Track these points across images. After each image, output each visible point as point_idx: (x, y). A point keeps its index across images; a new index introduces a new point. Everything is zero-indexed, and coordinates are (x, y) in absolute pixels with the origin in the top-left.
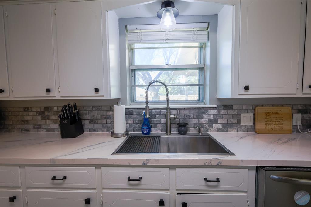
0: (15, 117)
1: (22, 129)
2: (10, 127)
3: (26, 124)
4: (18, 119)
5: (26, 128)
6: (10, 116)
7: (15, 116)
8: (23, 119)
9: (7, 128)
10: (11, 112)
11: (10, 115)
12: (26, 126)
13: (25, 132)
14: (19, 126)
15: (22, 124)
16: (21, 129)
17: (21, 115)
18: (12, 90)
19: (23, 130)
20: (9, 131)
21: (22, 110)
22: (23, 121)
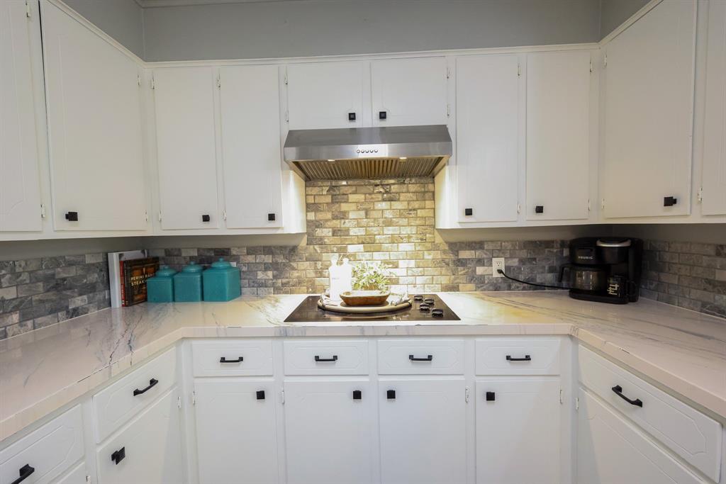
0: (688, 267)
1: (704, 305)
2: (673, 292)
3: (719, 292)
4: (694, 275)
5: (716, 304)
6: (673, 263)
7: (690, 265)
8: (712, 278)
9: (664, 292)
10: (679, 254)
11: (674, 261)
12: (717, 297)
13: (714, 315)
14: (696, 294)
15: (705, 289)
16: (700, 303)
17: (704, 264)
18: (700, 196)
19: (708, 306)
20: (669, 301)
21: (711, 251)
22: (709, 282)
